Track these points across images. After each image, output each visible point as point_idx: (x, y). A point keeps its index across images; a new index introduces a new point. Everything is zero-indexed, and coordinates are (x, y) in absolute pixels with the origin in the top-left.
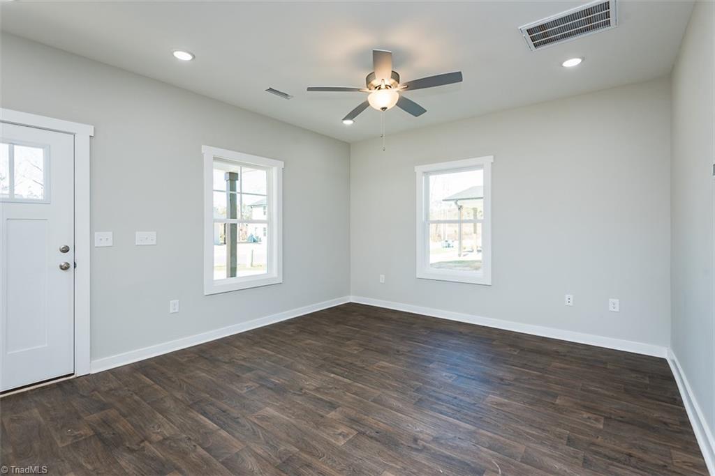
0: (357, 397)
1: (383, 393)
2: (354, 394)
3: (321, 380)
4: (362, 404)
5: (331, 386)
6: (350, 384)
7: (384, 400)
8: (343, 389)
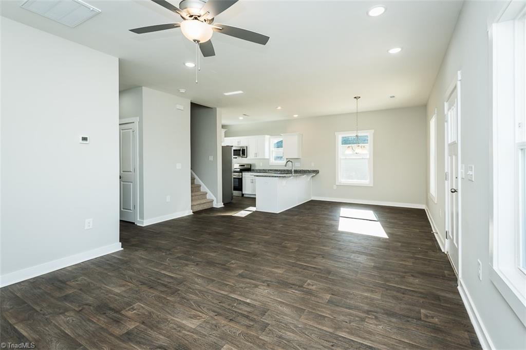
0: (225, 282)
1: (204, 287)
2: (228, 285)
3: (257, 295)
4: (222, 278)
5: (247, 289)
6: (231, 292)
7: (206, 282)
8: (236, 287)
